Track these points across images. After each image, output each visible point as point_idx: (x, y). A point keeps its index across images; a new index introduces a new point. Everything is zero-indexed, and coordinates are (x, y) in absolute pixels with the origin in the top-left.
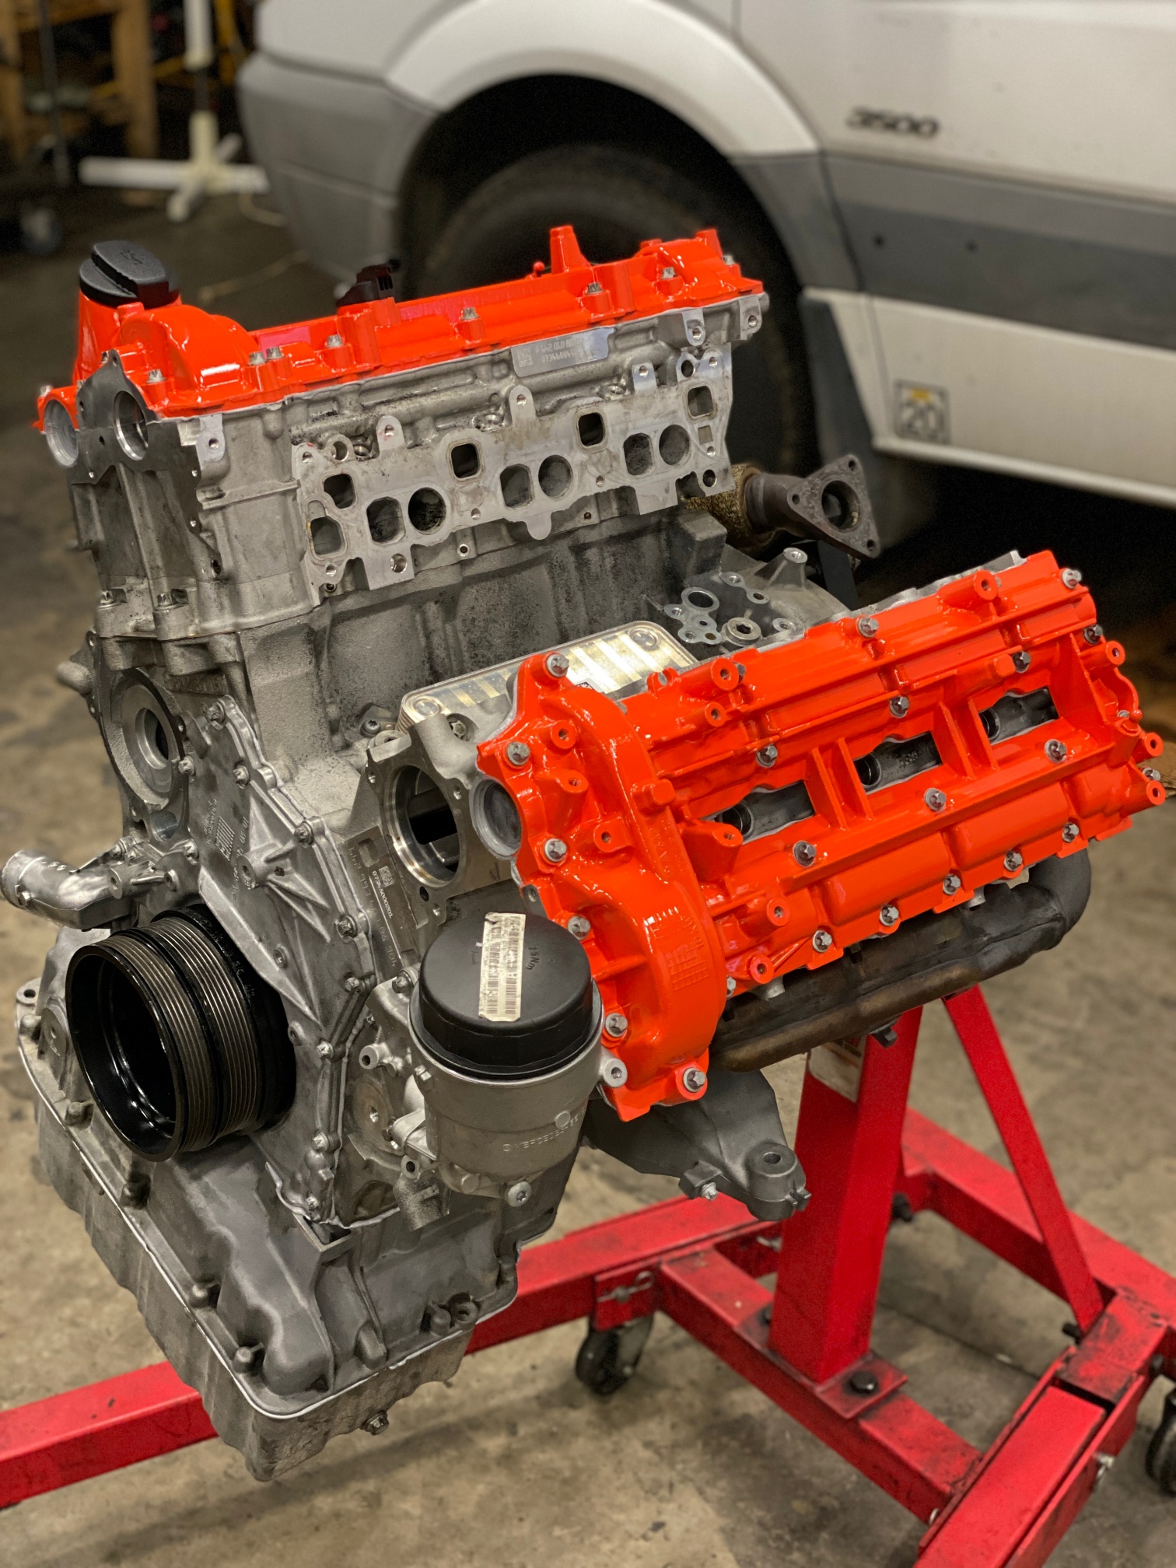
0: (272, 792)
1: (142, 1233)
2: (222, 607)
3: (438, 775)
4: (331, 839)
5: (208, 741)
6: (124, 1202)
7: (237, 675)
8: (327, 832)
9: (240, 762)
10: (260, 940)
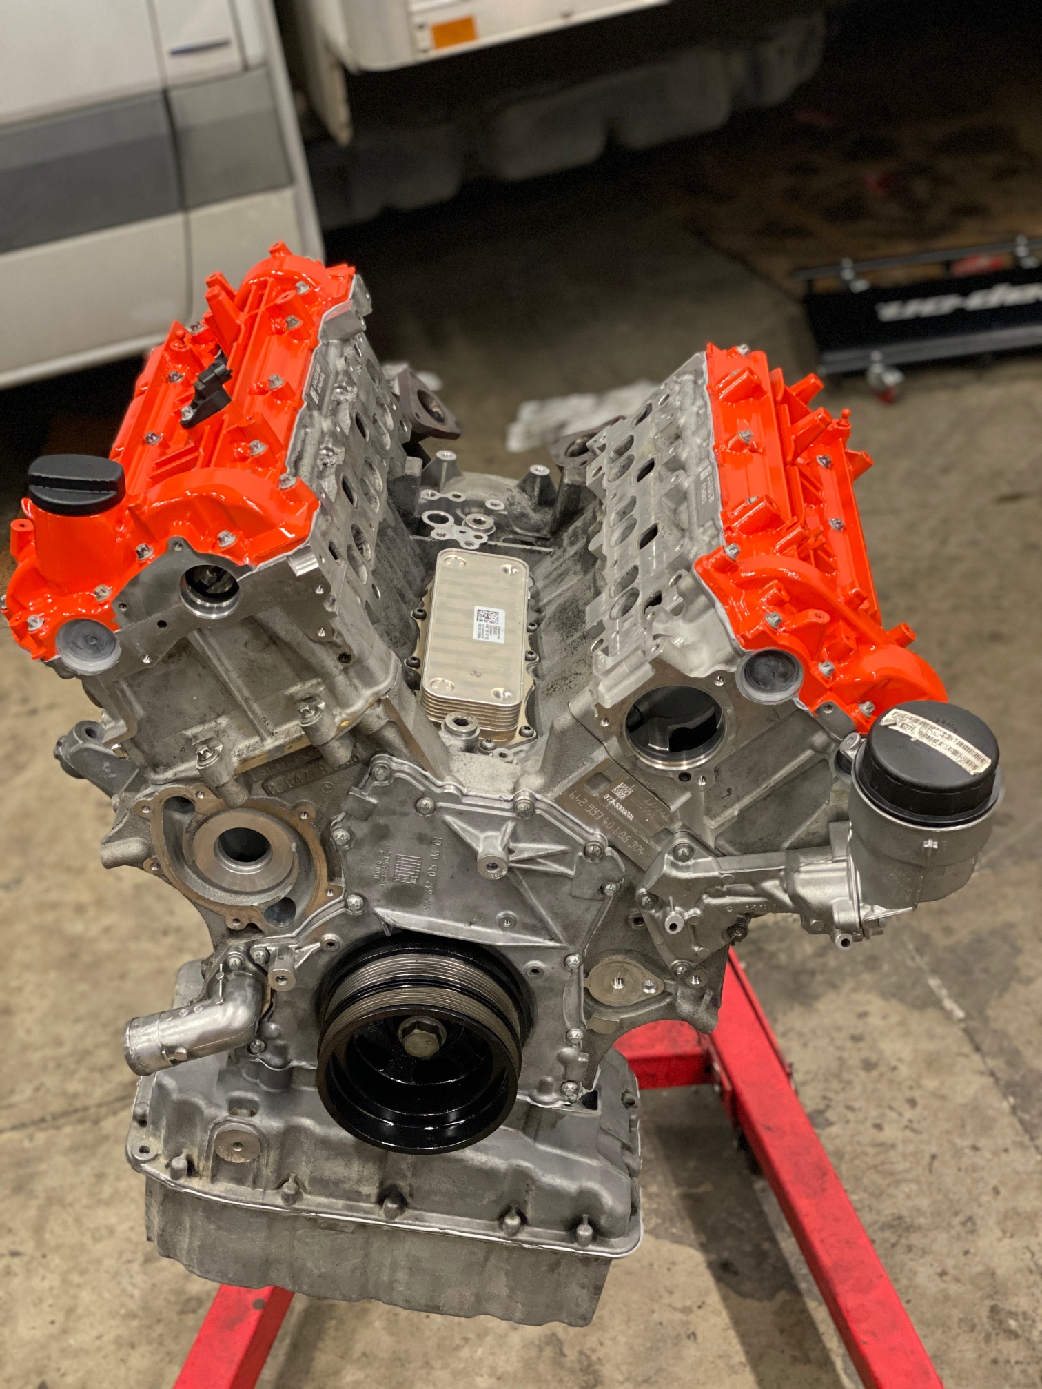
0: (465, 800)
1: (426, 1224)
2: (356, 688)
3: (696, 679)
4: (545, 800)
5: (374, 801)
6: (391, 1216)
7: (391, 735)
8: (538, 796)
9: (423, 796)
10: (471, 924)
